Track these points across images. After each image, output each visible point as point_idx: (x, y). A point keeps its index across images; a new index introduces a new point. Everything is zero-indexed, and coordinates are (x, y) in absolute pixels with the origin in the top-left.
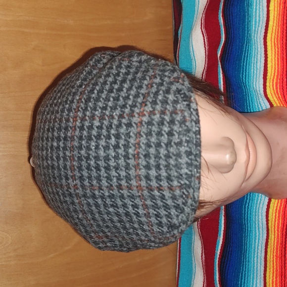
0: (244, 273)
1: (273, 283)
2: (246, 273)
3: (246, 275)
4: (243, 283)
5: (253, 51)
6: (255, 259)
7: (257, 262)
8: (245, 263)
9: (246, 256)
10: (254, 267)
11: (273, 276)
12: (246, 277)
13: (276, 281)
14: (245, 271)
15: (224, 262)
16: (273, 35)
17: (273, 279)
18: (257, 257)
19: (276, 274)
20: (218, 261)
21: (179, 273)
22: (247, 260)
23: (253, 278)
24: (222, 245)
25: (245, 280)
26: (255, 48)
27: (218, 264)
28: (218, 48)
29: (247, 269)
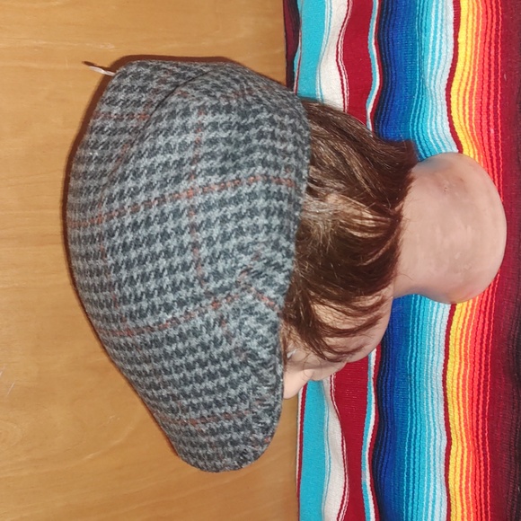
0: (412, 472)
1: (461, 491)
2: (416, 471)
3: (417, 475)
4: (411, 488)
5: (428, 109)
6: (431, 449)
7: (434, 454)
8: (412, 456)
9: (415, 444)
10: (429, 462)
11: (461, 480)
12: (417, 479)
13: (467, 488)
14: (414, 469)
15: (379, 454)
16: (463, 85)
17: (461, 485)
18: (434, 446)
19: (467, 477)
20: (369, 454)
21: (300, 471)
22: (417, 450)
23: (429, 480)
25: (414, 483)
27: (369, 458)
28: (367, 98)
29: (417, 465)
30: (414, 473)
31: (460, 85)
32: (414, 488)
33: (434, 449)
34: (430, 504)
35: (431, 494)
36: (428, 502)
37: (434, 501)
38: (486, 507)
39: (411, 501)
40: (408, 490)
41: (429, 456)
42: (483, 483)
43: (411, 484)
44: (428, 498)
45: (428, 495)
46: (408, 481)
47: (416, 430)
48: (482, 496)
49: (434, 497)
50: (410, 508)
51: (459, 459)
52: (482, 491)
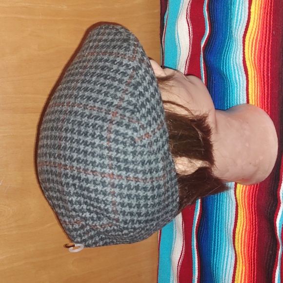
2: (219, 240)
3: (219, 243)
11: (241, 246)
13: (244, 251)
14: (218, 239)
15: (201, 230)
17: (241, 249)
19: (244, 245)
21: (160, 237)
22: (220, 229)
25: (218, 246)
28: (202, 39)
29: (219, 237)
30: (218, 241)
31: (251, 35)
32: (217, 249)
34: (226, 258)
35: (227, 253)
36: (224, 257)
37: (228, 256)
38: (254, 261)
39: (216, 256)
40: (214, 250)
42: (253, 248)
43: (216, 247)
44: (224, 255)
45: (225, 253)
46: (215, 245)
47: (219, 219)
48: (252, 255)
50: (215, 260)
51: (240, 235)
52: (252, 253)
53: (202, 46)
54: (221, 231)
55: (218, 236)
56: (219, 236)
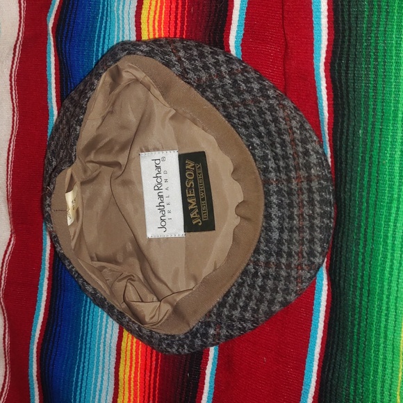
0: (82, 365)
1: (130, 380)
4: (80, 380)
5: (114, 31)
6: (102, 346)
7: (104, 350)
8: (83, 351)
9: (86, 341)
10: (98, 357)
12: (85, 372)
14: (84, 362)
16: (152, 13)
17: (130, 375)
18: (104, 343)
19: (136, 368)
20: (37, 348)
22: (88, 346)
23: (97, 373)
24: (43, 322)
25: (83, 375)
26: (119, 27)
27: (37, 352)
28: (48, 12)
29: (86, 360)
30: (84, 367)
31: (149, 13)
32: (82, 379)
33: (105, 346)
34: (97, 393)
35: (99, 384)
36: (95, 391)
37: (101, 391)
38: (154, 391)
39: (79, 392)
40: (77, 382)
41: (99, 352)
42: (153, 371)
43: (80, 376)
44: (95, 388)
45: (95, 385)
46: (78, 374)
47: (88, 328)
48: (152, 382)
49: (101, 387)
50: (78, 397)
51: (129, 353)
52: (152, 378)
53: (50, 25)
54: (90, 348)
55: (85, 358)
56: (87, 357)
